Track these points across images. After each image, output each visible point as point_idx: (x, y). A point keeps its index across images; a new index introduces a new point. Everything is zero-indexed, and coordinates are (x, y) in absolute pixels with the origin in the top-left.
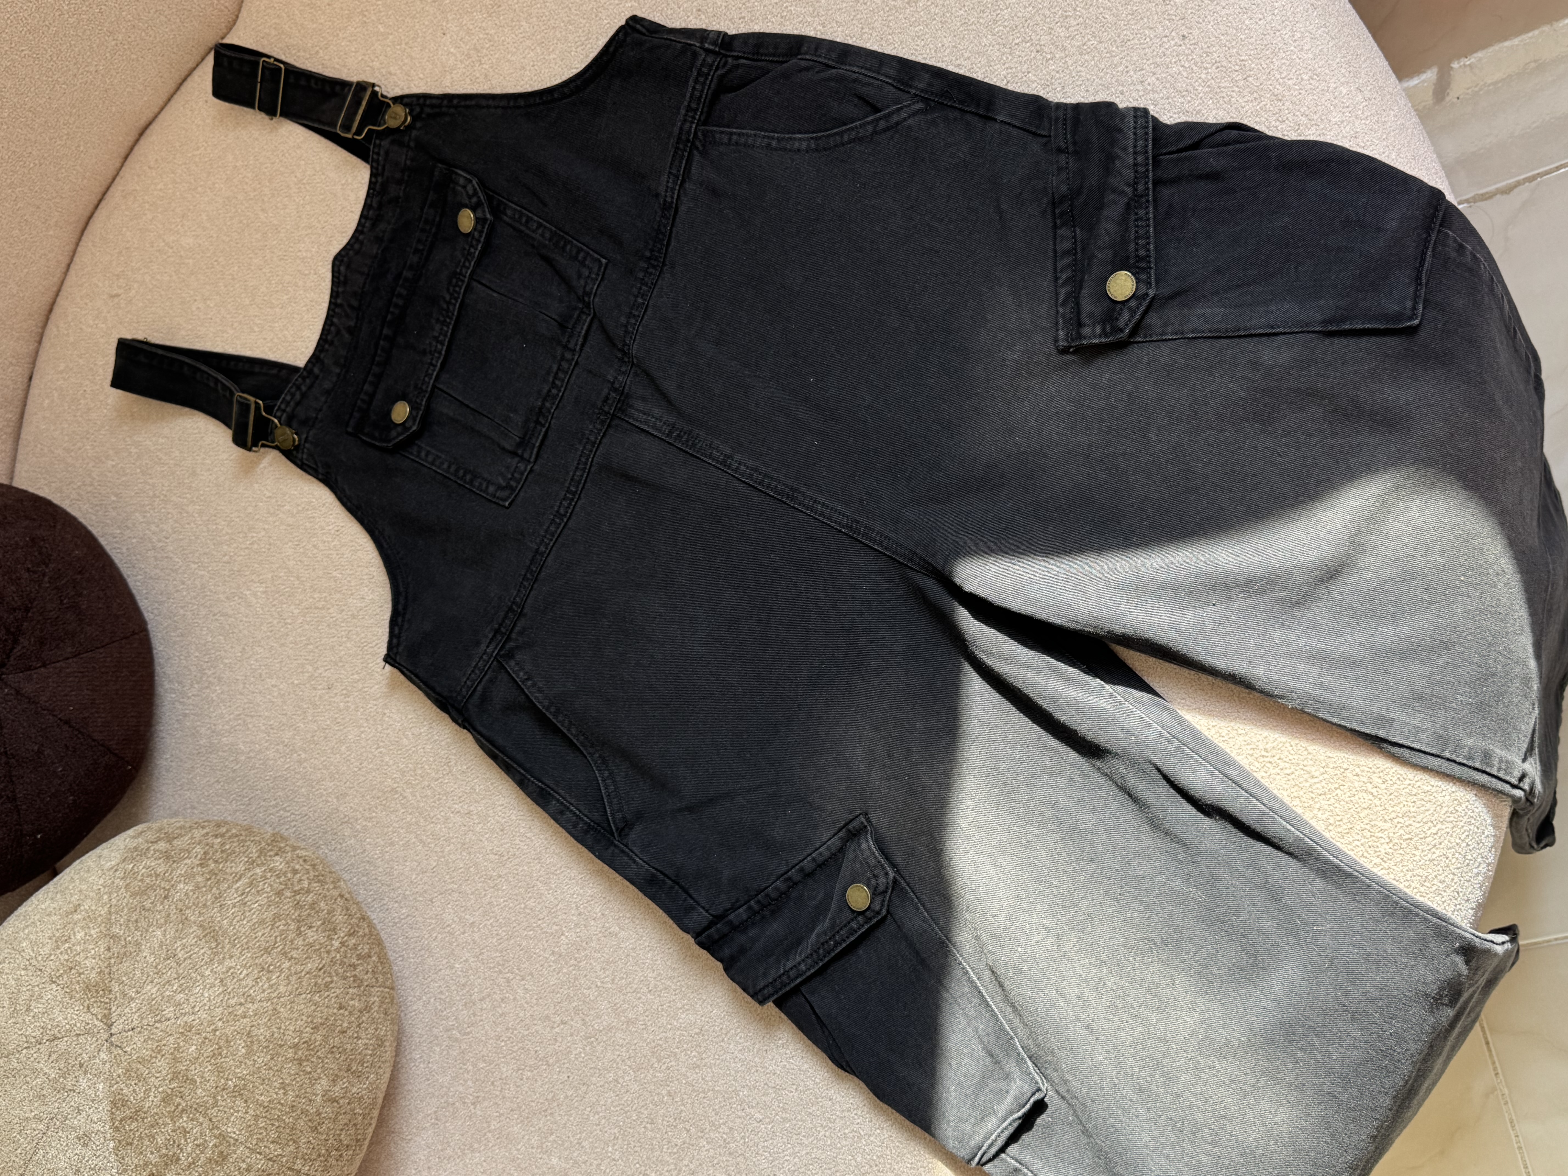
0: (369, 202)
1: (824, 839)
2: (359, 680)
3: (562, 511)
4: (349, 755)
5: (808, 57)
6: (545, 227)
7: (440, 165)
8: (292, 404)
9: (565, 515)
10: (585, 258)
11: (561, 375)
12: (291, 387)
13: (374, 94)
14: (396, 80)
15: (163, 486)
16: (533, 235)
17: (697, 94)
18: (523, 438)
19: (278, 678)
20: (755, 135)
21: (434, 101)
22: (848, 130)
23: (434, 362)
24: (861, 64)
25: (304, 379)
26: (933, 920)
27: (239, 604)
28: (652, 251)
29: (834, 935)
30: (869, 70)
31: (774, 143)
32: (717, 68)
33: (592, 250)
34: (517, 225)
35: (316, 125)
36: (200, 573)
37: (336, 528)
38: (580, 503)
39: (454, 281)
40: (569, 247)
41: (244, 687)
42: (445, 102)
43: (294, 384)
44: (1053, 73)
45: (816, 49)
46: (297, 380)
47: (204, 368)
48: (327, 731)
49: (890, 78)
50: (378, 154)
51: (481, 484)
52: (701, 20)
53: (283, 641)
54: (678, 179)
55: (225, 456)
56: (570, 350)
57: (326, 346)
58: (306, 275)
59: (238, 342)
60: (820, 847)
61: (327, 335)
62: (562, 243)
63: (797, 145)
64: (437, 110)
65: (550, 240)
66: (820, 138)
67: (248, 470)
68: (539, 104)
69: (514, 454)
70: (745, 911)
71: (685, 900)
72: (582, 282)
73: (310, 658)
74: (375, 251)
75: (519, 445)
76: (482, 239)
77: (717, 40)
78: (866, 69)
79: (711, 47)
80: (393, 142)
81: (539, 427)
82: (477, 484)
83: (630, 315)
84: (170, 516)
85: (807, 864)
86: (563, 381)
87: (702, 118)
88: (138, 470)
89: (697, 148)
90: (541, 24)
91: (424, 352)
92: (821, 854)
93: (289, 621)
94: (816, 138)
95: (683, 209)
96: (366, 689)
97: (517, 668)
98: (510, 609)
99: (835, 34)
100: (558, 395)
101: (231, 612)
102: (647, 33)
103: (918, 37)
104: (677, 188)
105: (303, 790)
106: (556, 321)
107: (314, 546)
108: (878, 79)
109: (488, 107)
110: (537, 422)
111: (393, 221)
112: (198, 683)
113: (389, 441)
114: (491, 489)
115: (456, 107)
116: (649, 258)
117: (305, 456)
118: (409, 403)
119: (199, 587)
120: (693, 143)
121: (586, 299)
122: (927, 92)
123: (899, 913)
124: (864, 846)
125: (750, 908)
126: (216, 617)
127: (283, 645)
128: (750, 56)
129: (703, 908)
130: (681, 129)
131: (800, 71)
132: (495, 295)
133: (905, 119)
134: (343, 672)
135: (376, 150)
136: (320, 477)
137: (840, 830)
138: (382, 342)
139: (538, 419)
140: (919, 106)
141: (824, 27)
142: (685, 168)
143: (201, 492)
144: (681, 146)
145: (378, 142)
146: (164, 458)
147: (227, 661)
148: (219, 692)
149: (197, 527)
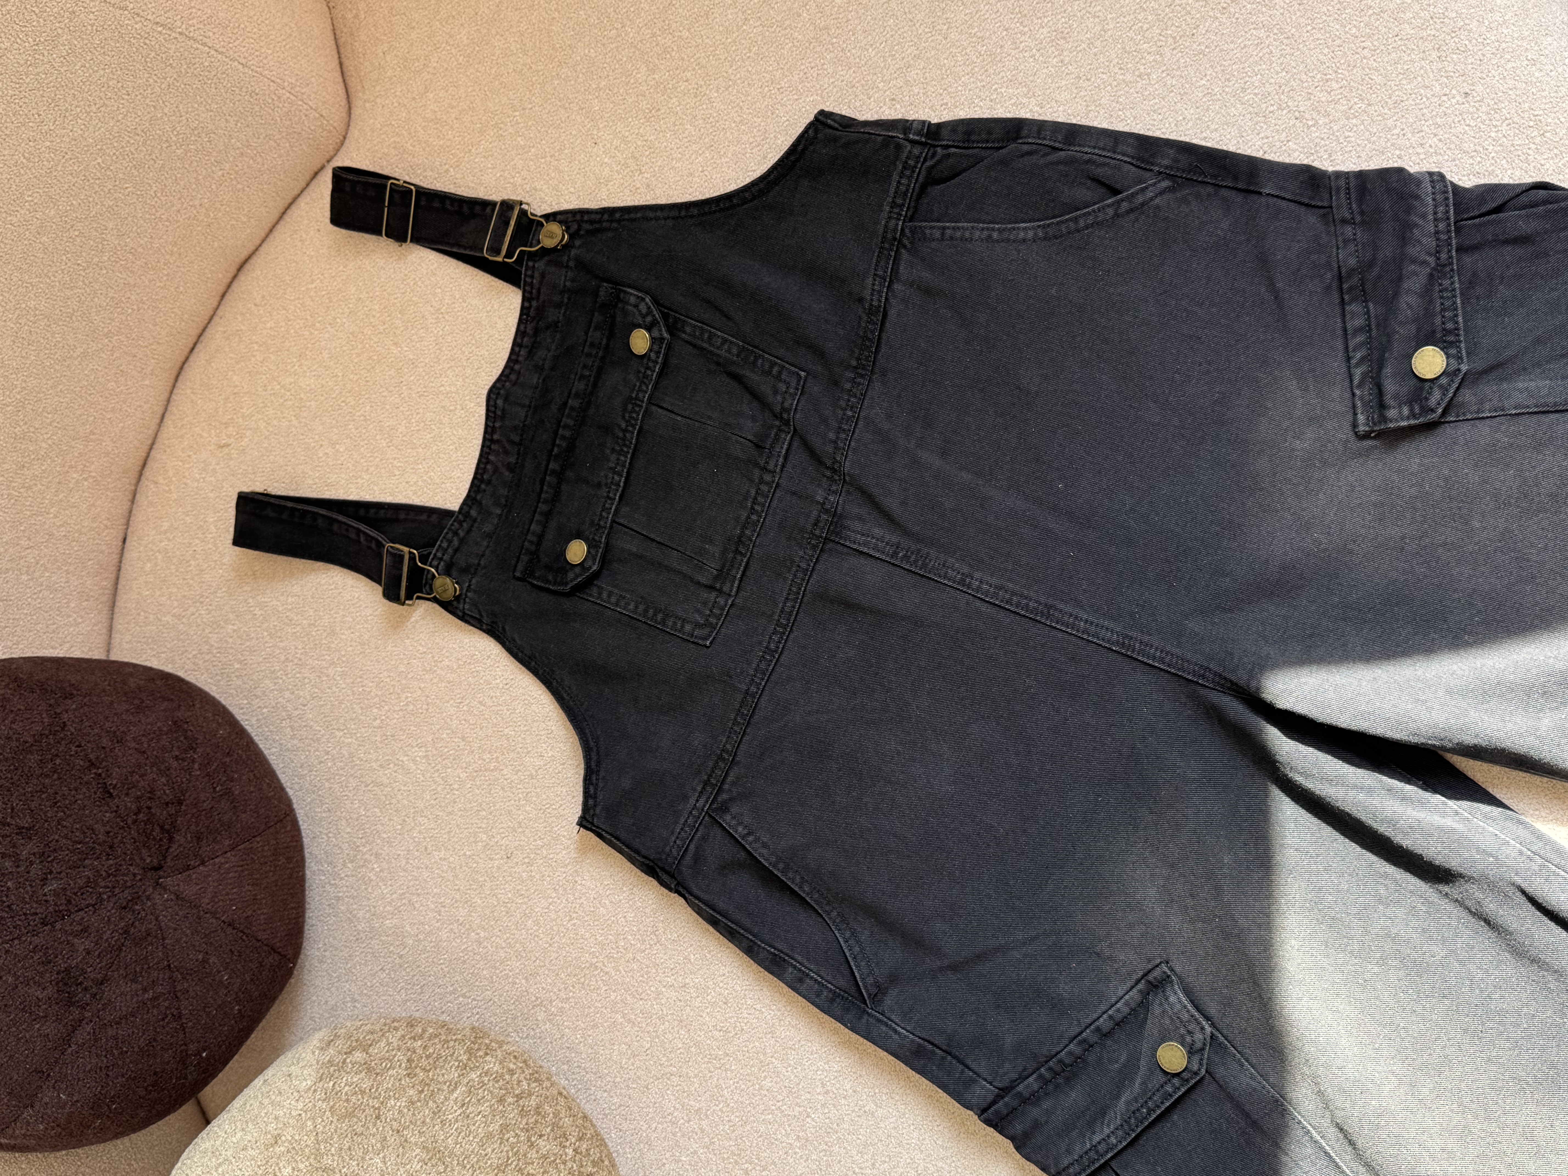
0: (522, 327)
1: (1120, 993)
2: (542, 847)
3: (772, 646)
4: (537, 930)
5: (1030, 140)
6: (731, 342)
7: (605, 284)
8: (450, 551)
9: (776, 651)
10: (780, 373)
11: (760, 499)
12: (447, 533)
13: (523, 213)
14: (543, 195)
15: (296, 648)
16: (719, 352)
17: (903, 188)
18: (720, 571)
19: (447, 849)
20: (973, 228)
21: (593, 216)
22: (1084, 214)
23: (611, 495)
24: (1092, 144)
25: (460, 523)
26: (1261, 1076)
27: (395, 772)
28: (858, 359)
29: (1146, 1102)
30: (1104, 149)
31: (995, 235)
32: (925, 160)
33: (787, 363)
34: (699, 342)
35: (455, 250)
36: (346, 741)
37: (505, 682)
38: (792, 636)
39: (630, 407)
40: (760, 361)
41: (407, 863)
42: (606, 217)
43: (450, 529)
44: (1317, 141)
45: (1039, 132)
46: (452, 525)
47: (341, 518)
48: (509, 905)
49: (1128, 156)
50: (532, 277)
51: (675, 623)
52: (896, 110)
53: (450, 809)
54: (885, 280)
55: (369, 612)
56: (770, 472)
57: (483, 486)
58: (451, 411)
59: (375, 488)
60: (1116, 1003)
61: (482, 475)
62: (752, 358)
63: (1022, 235)
64: (597, 226)
65: (738, 356)
66: (1049, 225)
67: (397, 625)
68: (715, 212)
69: (711, 588)
70: (1035, 1080)
71: (962, 1072)
72: (779, 398)
73: (484, 826)
74: (535, 381)
75: (716, 578)
76: (660, 360)
77: (922, 129)
78: (1099, 149)
79: (917, 138)
80: (549, 263)
81: (739, 557)
82: (670, 624)
83: (840, 430)
84: (307, 681)
85: (1104, 1022)
86: (763, 505)
87: (909, 214)
88: (266, 634)
89: (905, 247)
90: (708, 126)
91: (599, 485)
92: (1118, 1010)
93: (456, 786)
94: (1044, 227)
95: (892, 313)
96: (551, 856)
97: (734, 822)
98: (720, 758)
99: (1056, 115)
100: (759, 521)
101: (385, 781)
102: (840, 128)
103: (1154, 111)
104: (885, 290)
105: (485, 972)
106: (751, 442)
107: (480, 703)
108: (1115, 159)
109: (657, 219)
110: (737, 552)
111: (553, 347)
112: (352, 862)
113: (566, 584)
114: (688, 628)
115: (619, 221)
116: (856, 368)
117: (467, 607)
118: (586, 540)
119: (347, 756)
120: (900, 241)
121: (785, 416)
122: (1172, 168)
123: (1220, 1072)
124: (1172, 999)
125: (1041, 1076)
126: (369, 788)
127: (450, 813)
128: (961, 144)
129: (985, 1080)
130: (886, 226)
131: (1022, 156)
132: (679, 418)
133: (1152, 199)
134: (523, 838)
135: (529, 273)
136: (484, 627)
137: (1138, 982)
138: (548, 478)
139: (737, 549)
140: (1166, 184)
141: (1041, 108)
142: (892, 269)
143: (343, 653)
144: (887, 245)
145: (531, 264)
146: (296, 618)
147: (385, 836)
148: (378, 870)
149: (340, 691)
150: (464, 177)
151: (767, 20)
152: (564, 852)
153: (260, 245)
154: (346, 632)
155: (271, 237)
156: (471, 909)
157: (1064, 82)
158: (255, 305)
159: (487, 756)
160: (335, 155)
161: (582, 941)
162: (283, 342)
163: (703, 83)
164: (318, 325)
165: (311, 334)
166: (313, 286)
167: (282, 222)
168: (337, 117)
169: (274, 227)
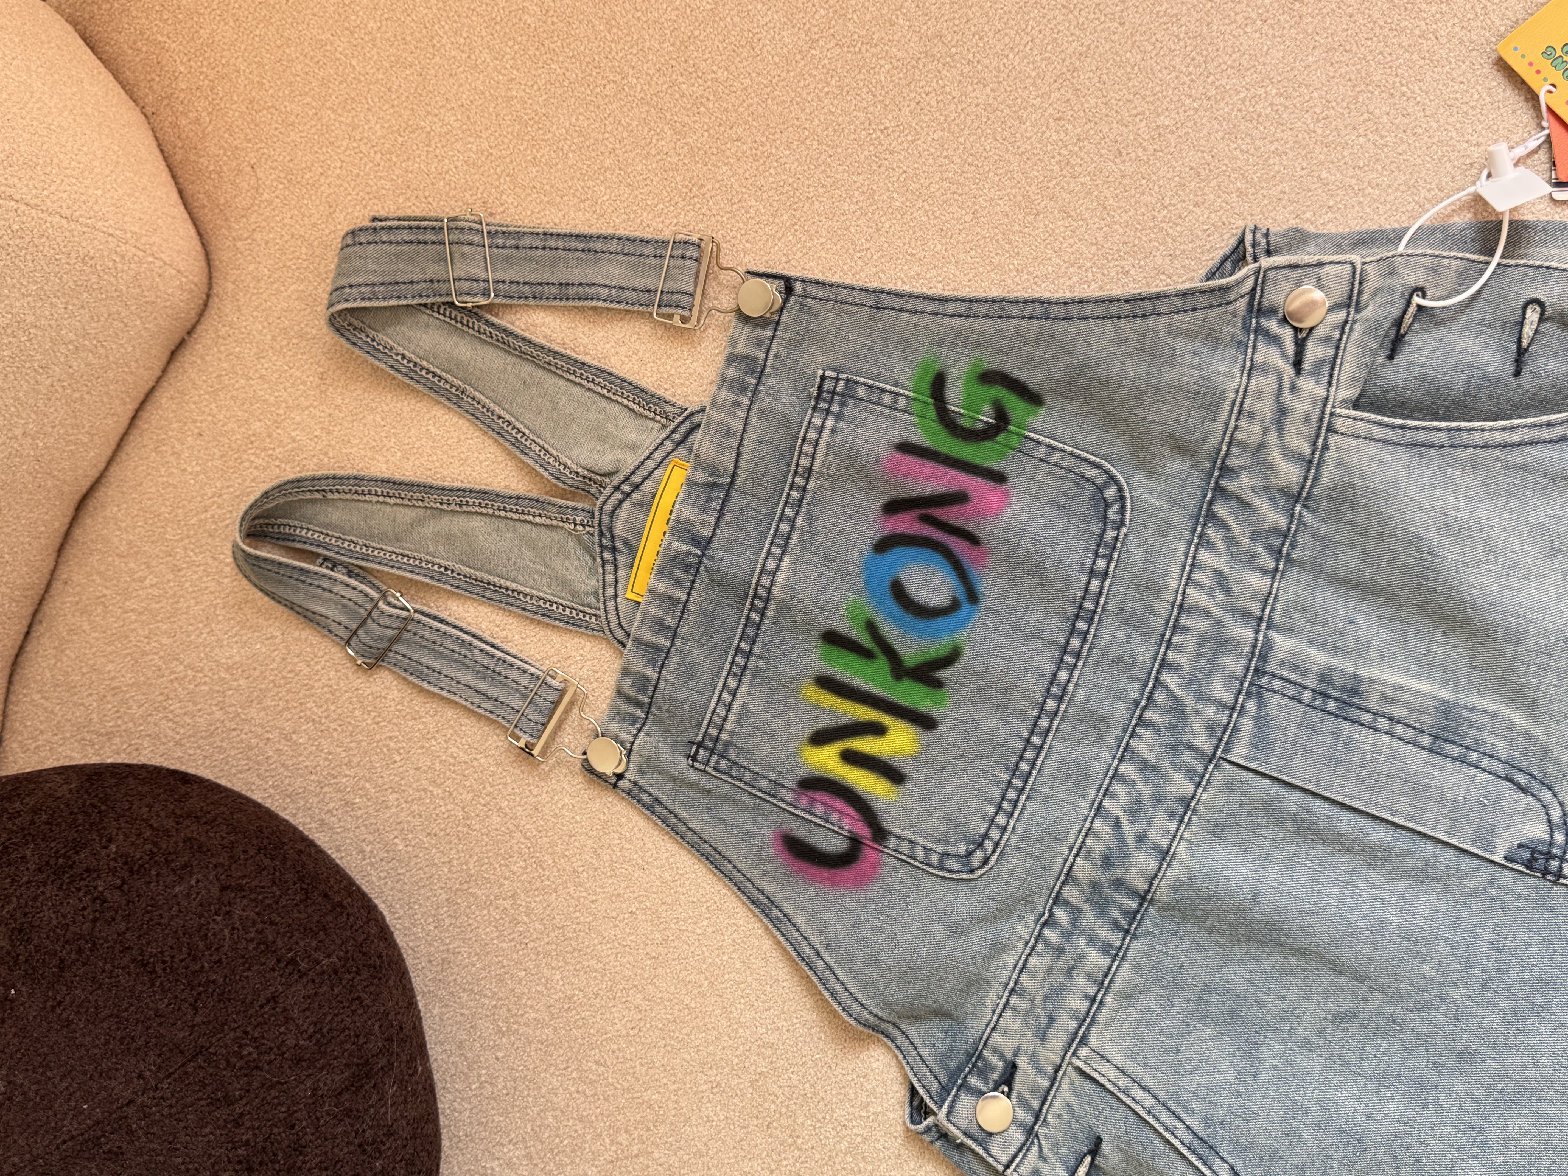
151: (844, 37)
155: (123, 455)
157: (1311, 59)
158: (119, 556)
159: (623, 1138)
160: (198, 321)
162: (177, 602)
163: (764, 140)
166: (208, 515)
167: (135, 432)
168: (193, 269)
169: (123, 439)
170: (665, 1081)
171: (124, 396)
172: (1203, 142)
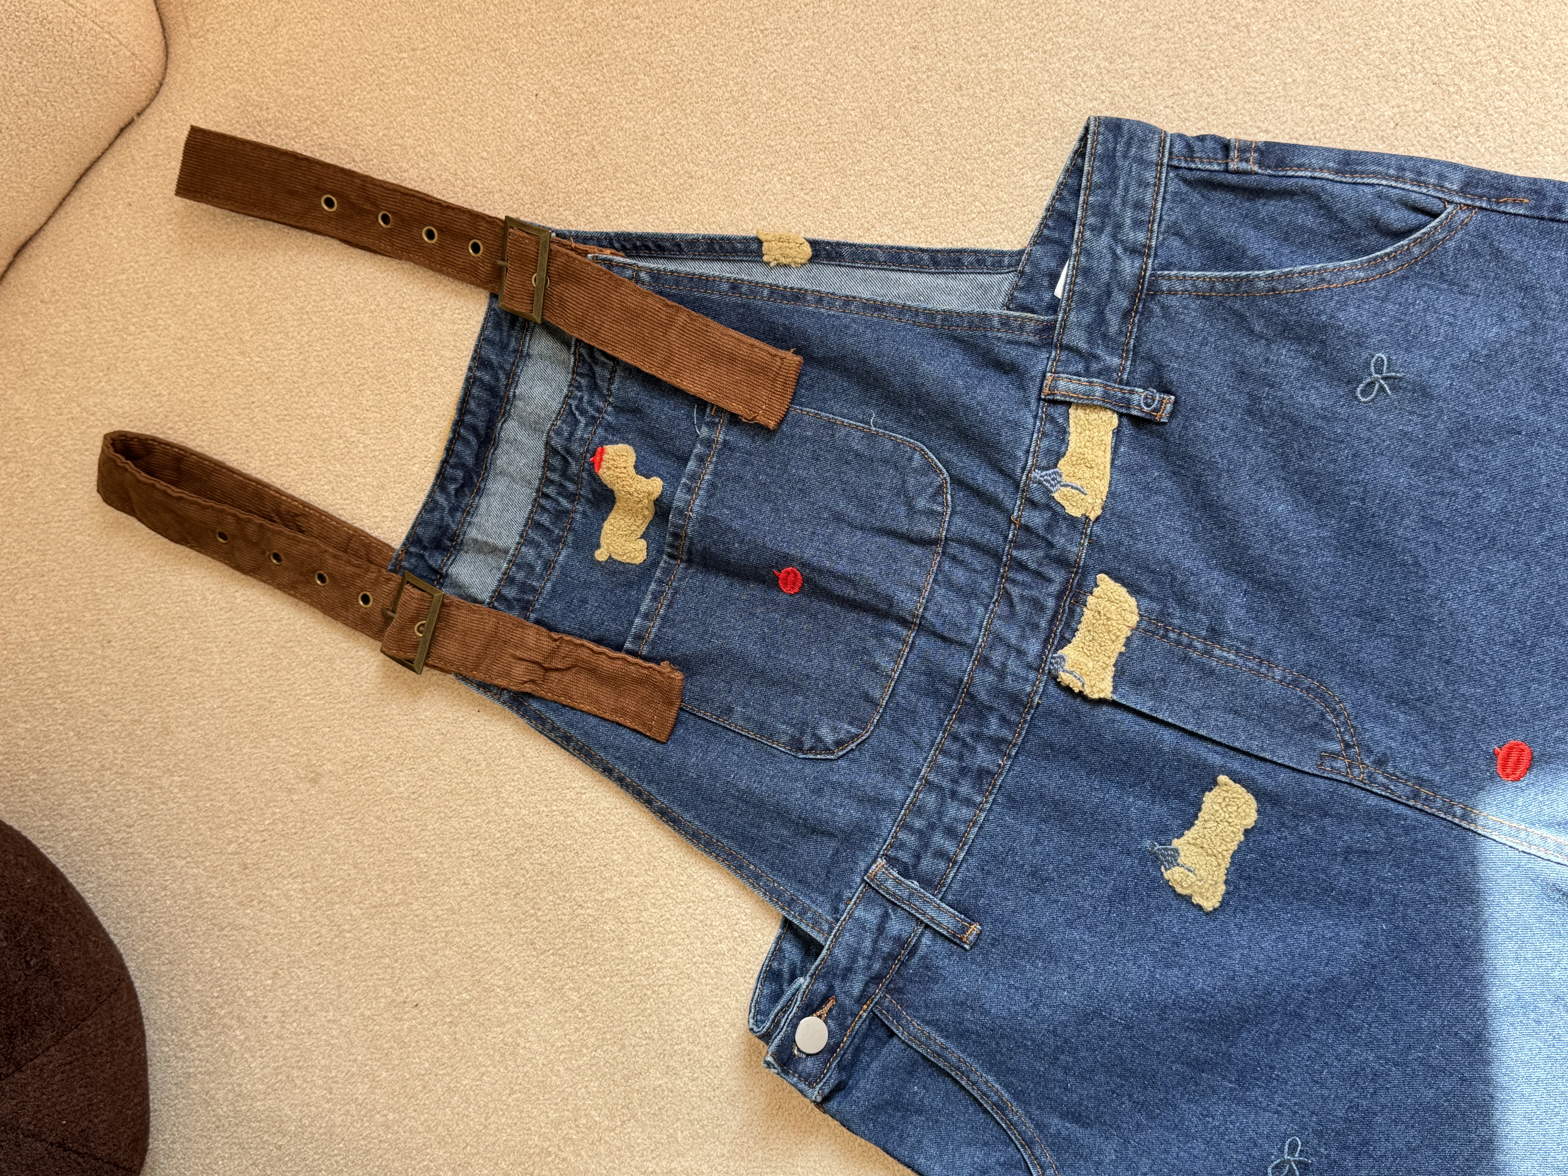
4: (467, 1108)
15: (115, 752)
19: (337, 1009)
27: (261, 910)
36: (190, 872)
48: (426, 1078)
53: (339, 956)
58: (324, 440)
73: (388, 977)
84: (131, 794)
88: (72, 734)
93: (346, 927)
101: (246, 922)
105: (396, 1164)
107: (378, 818)
112: (206, 1028)
119: (192, 890)
126: (225, 932)
127: (339, 963)
134: (443, 991)
143: (181, 757)
146: (112, 712)
147: (249, 994)
148: (242, 1037)
149: (179, 807)
150: (333, 137)
152: (500, 1007)
153: (46, 223)
154: (185, 731)
155: (62, 213)
156: (374, 1084)
157: (1138, 32)
158: (42, 301)
159: (388, 887)
160: (148, 106)
161: (527, 1120)
162: (85, 351)
163: (660, 21)
164: (132, 328)
165: (123, 339)
166: (124, 277)
167: (76, 194)
168: (152, 57)
169: (64, 199)
170: (433, 843)
171: (68, 157)
172: (1032, 90)
